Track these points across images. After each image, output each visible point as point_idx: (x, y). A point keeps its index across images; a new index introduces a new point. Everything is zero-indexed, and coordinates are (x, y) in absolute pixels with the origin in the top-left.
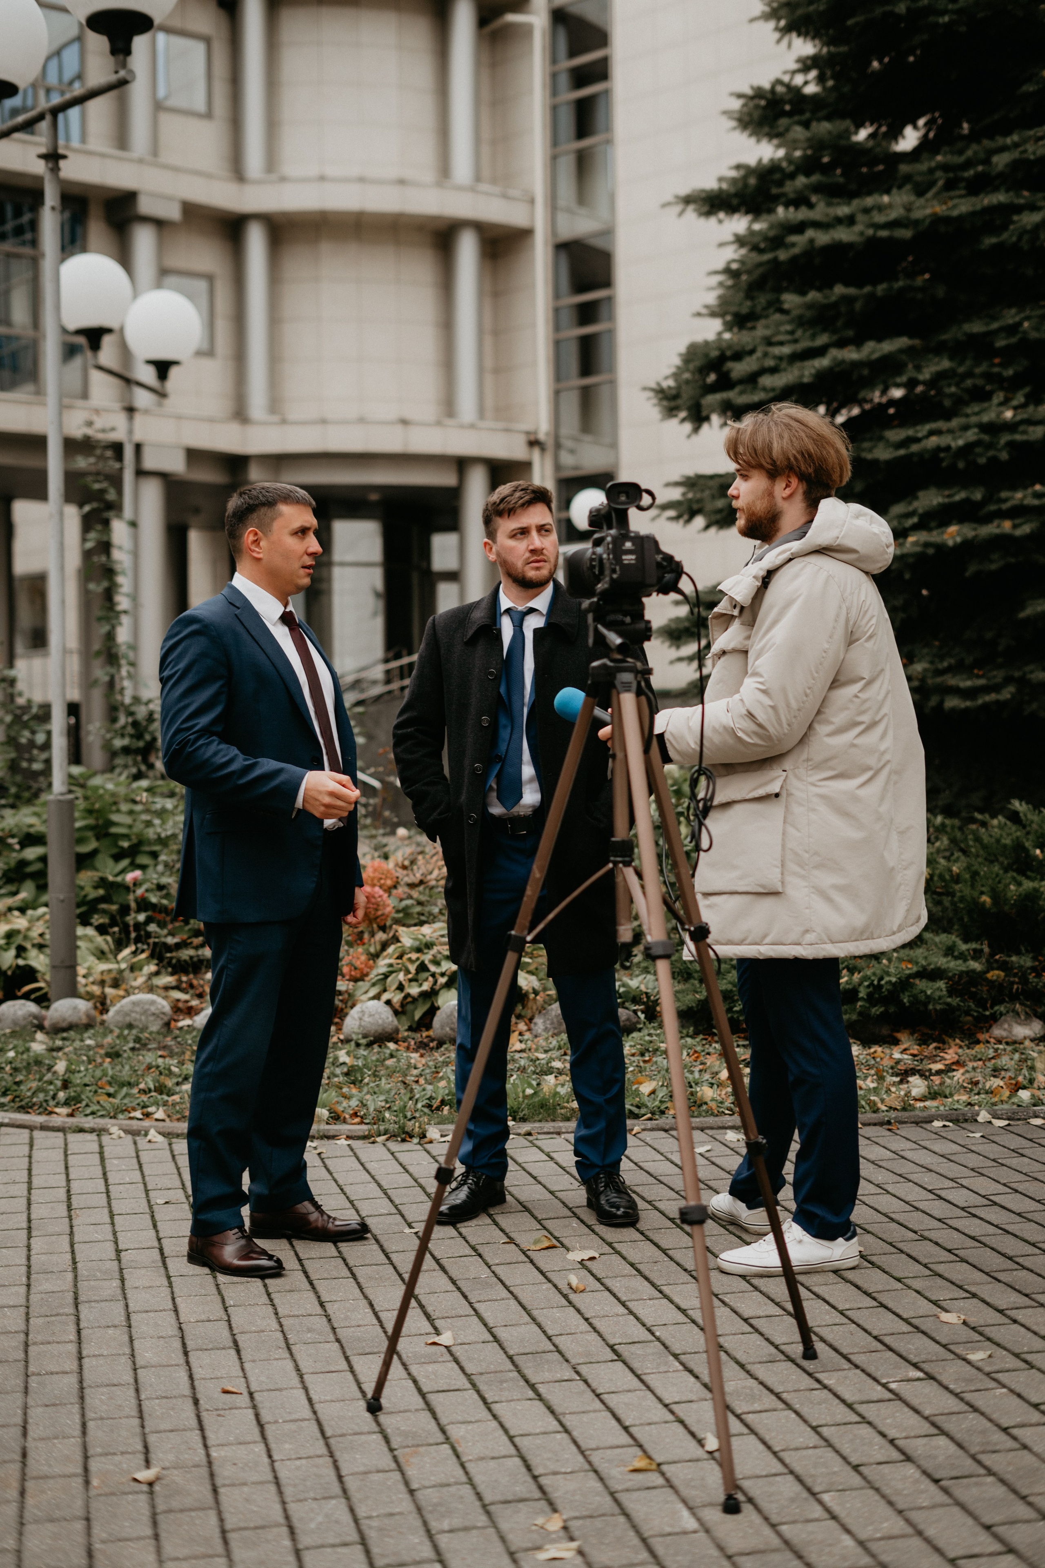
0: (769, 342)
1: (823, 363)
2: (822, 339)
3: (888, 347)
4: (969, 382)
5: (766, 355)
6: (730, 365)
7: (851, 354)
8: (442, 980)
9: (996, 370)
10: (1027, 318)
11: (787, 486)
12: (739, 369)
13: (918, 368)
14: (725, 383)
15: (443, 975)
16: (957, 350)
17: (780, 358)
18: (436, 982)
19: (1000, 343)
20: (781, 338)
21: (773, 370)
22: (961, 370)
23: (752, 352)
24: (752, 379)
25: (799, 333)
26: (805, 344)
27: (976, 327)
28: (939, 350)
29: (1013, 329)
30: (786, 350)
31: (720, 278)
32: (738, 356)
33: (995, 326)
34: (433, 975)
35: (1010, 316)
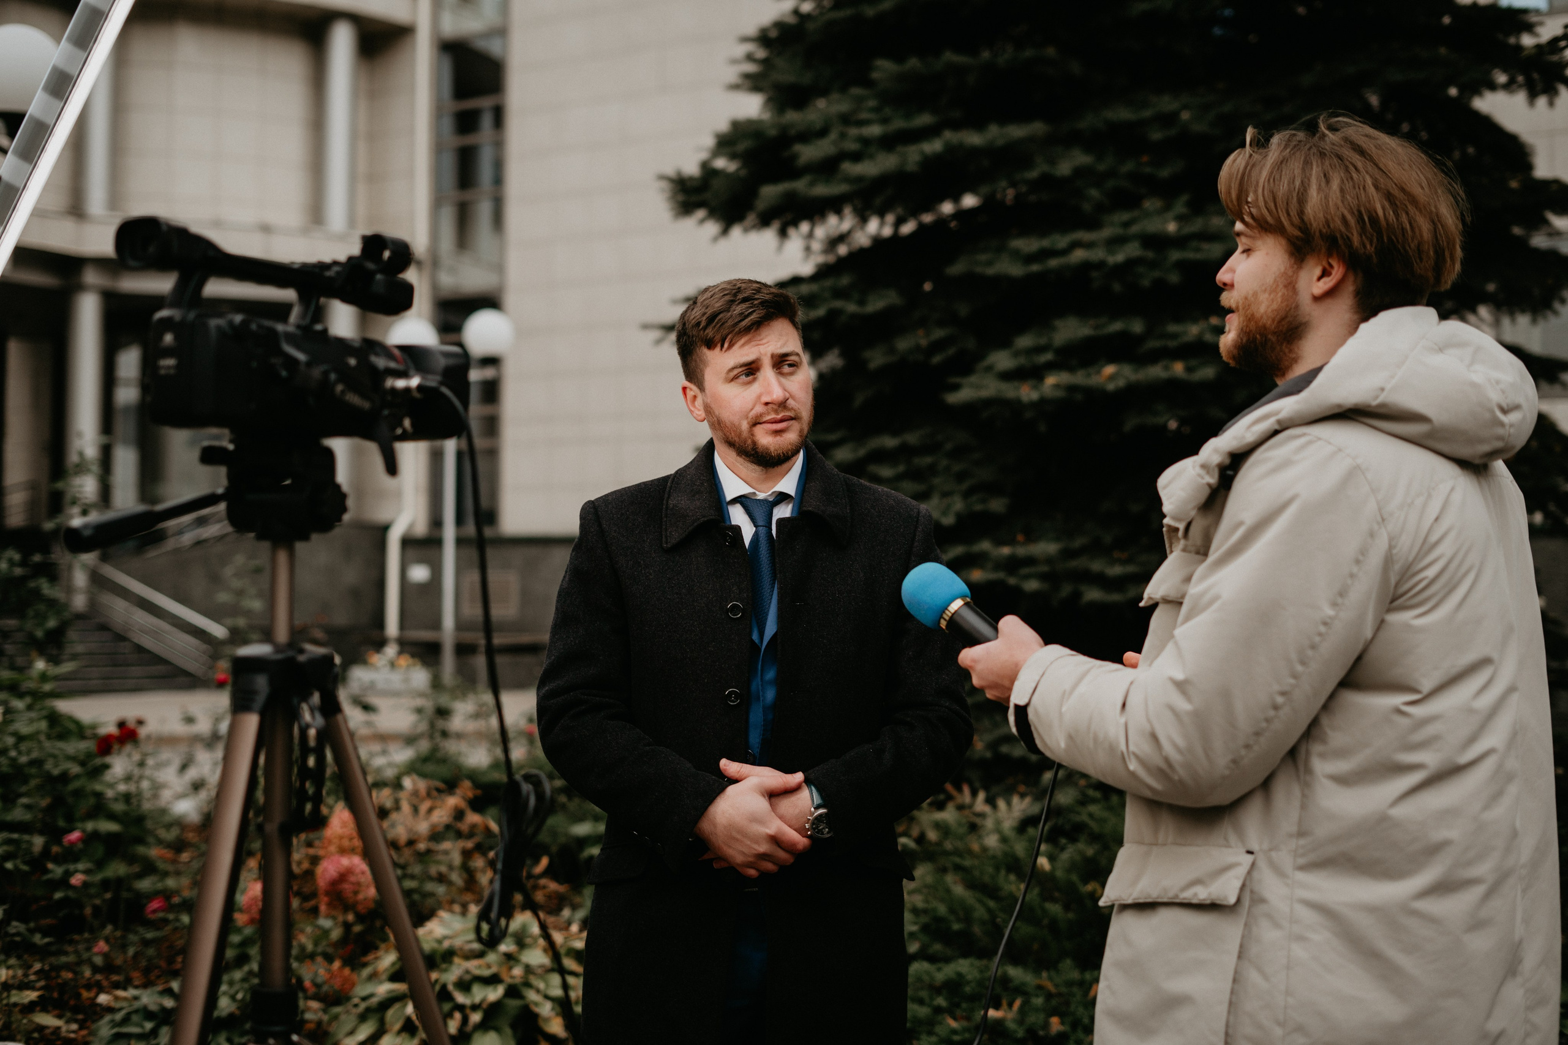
0: (846, 120)
1: (934, 146)
2: (925, 119)
3: (1017, 132)
4: (1110, 184)
5: (843, 136)
6: (798, 148)
7: (974, 139)
8: (476, 1017)
9: (1148, 170)
10: (1185, 107)
11: (1325, 273)
12: (808, 153)
13: (1052, 162)
14: (789, 170)
15: (475, 1008)
16: (1092, 142)
17: (866, 142)
18: (465, 1020)
19: (1156, 135)
20: (864, 115)
21: (856, 157)
22: (1102, 167)
23: (823, 133)
24: (827, 168)
25: (888, 111)
26: (899, 124)
27: (1123, 114)
28: (1074, 140)
29: (1168, 119)
30: (875, 130)
31: (749, 47)
32: (807, 136)
33: (1147, 113)
34: (461, 1008)
35: (1166, 103)
